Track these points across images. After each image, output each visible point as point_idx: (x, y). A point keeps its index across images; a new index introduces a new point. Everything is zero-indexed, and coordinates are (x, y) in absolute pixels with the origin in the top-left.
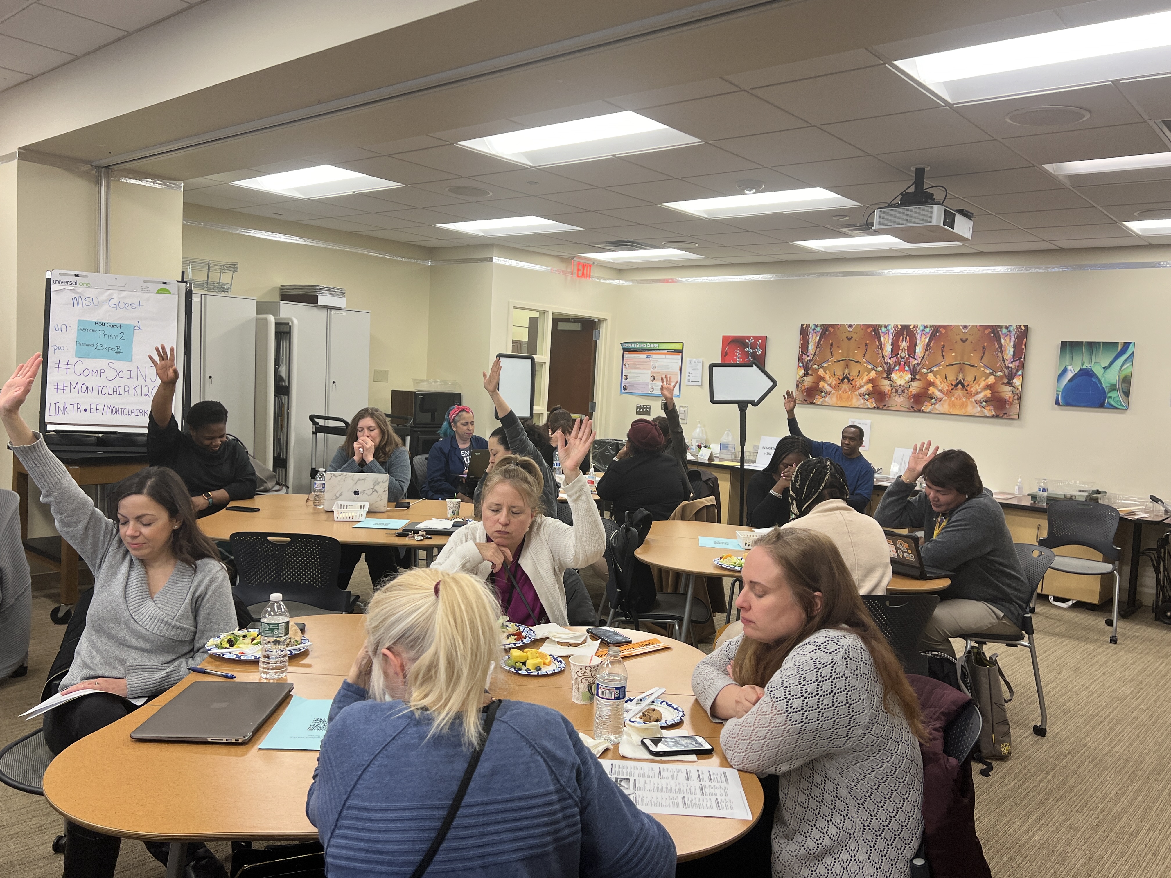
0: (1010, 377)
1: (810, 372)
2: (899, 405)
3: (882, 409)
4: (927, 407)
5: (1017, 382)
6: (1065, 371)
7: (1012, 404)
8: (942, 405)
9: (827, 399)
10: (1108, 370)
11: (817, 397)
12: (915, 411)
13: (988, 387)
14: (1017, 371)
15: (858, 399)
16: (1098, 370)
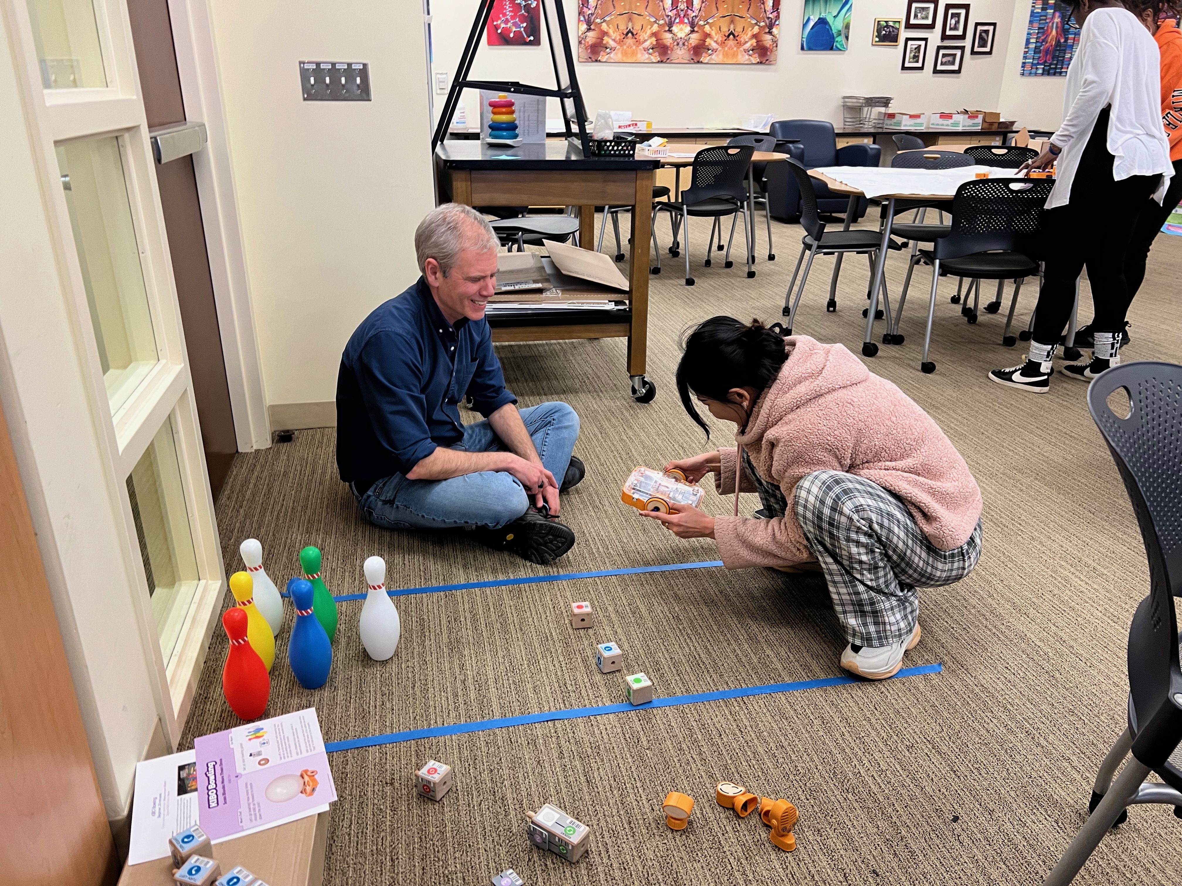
0: (771, 26)
1: (592, 27)
2: (680, 57)
3: (665, 63)
4: (705, 58)
5: (775, 30)
6: (809, 19)
7: (772, 51)
8: (717, 55)
9: (612, 55)
10: (837, 19)
11: (602, 53)
12: (695, 63)
13: (755, 36)
14: (775, 21)
15: (642, 54)
16: (830, 19)
